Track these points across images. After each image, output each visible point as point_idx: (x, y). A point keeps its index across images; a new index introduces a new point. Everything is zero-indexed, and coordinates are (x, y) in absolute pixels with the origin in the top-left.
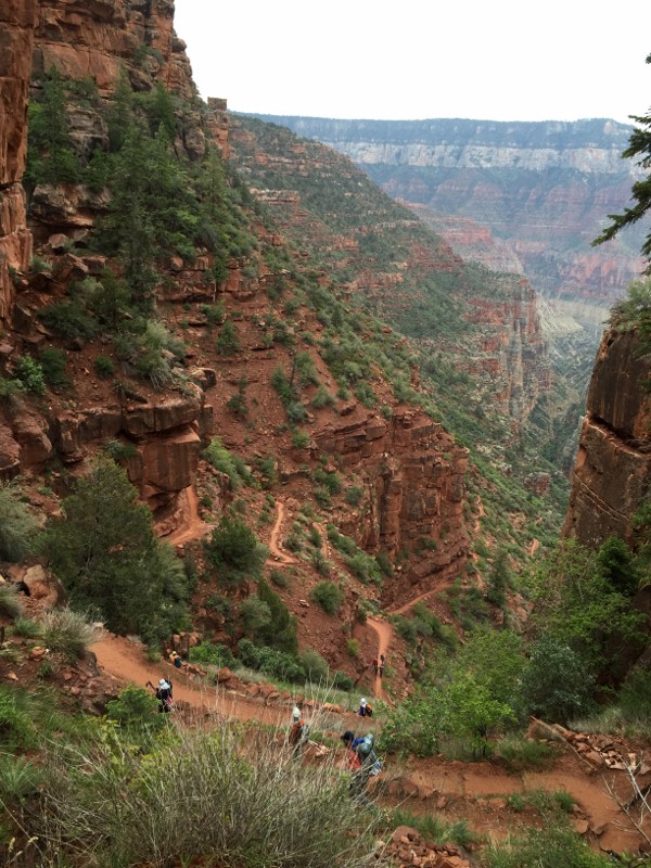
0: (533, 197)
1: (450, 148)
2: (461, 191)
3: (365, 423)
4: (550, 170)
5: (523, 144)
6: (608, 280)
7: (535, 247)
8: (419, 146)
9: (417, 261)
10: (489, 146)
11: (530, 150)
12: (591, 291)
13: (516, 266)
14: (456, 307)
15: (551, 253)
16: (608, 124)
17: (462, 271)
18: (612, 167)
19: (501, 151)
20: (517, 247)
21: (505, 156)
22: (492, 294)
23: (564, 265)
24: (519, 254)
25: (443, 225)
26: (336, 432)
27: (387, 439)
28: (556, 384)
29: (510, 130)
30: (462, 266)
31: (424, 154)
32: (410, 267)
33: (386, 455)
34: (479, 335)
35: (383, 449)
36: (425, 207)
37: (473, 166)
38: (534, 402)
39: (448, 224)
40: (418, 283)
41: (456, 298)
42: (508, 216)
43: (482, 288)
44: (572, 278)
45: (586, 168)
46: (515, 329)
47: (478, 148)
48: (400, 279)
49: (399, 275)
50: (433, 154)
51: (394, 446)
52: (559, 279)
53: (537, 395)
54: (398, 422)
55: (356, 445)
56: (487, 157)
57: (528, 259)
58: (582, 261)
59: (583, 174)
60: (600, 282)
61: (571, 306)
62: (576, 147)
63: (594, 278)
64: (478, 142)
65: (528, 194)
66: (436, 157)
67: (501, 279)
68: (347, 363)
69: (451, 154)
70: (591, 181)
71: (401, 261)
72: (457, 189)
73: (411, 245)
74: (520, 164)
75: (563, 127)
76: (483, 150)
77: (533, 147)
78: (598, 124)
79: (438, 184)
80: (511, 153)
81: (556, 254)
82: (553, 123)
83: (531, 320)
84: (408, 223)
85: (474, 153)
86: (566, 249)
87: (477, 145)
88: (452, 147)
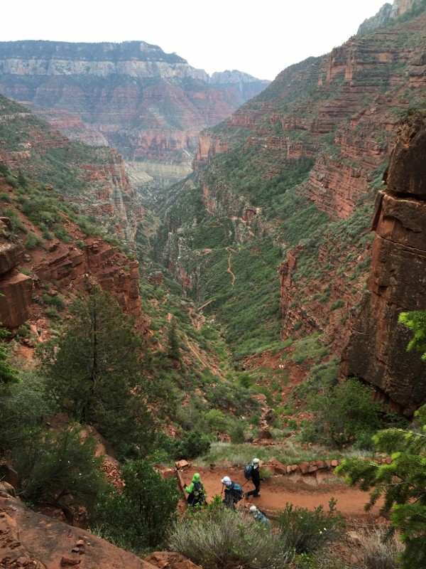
0: (104, 94)
1: (40, 62)
2: (54, 92)
3: (68, 255)
4: (112, 76)
5: (90, 58)
6: (162, 146)
7: (113, 128)
8: (16, 61)
9: (37, 142)
10: (67, 60)
11: (96, 62)
12: (153, 154)
13: (103, 141)
14: (72, 172)
15: (124, 131)
16: (142, 44)
17: (70, 146)
18: (150, 73)
19: (76, 63)
20: (101, 129)
21: (80, 66)
22: (95, 160)
23: (134, 139)
24: (103, 133)
25: (47, 116)
26: (50, 265)
27: (85, 264)
28: (146, 216)
29: (79, 49)
30: (70, 143)
31: (21, 66)
32: (33, 146)
33: (87, 275)
34: (93, 189)
35: (83, 271)
36: (31, 103)
37: (59, 74)
38: (136, 229)
39: (50, 115)
40: (42, 157)
41: (70, 166)
42: (91, 108)
43: (87, 157)
44: (139, 147)
45: (134, 74)
46: (114, 182)
47: (59, 61)
48: (29, 155)
49: (27, 152)
50: (28, 65)
51: (90, 268)
52: (132, 148)
53: (136, 224)
54: (90, 250)
55: (66, 271)
56: (68, 67)
57: (109, 136)
58: (144, 135)
59: (133, 78)
60: (157, 148)
61: (143, 165)
62: (125, 60)
63: (153, 146)
64: (59, 57)
65: (100, 93)
66: (30, 68)
67: (97, 150)
68: (41, 213)
69: (41, 66)
70: (139, 83)
71: (26, 143)
72: (51, 90)
73: (29, 131)
74: (91, 72)
75: (114, 47)
76: (64, 62)
77: (97, 61)
78: (136, 45)
79: (36, 88)
80: (83, 65)
81: (127, 132)
82: (107, 44)
83: (123, 176)
84: (23, 115)
85: (57, 64)
86: (133, 128)
87: (59, 59)
88: (41, 61)
